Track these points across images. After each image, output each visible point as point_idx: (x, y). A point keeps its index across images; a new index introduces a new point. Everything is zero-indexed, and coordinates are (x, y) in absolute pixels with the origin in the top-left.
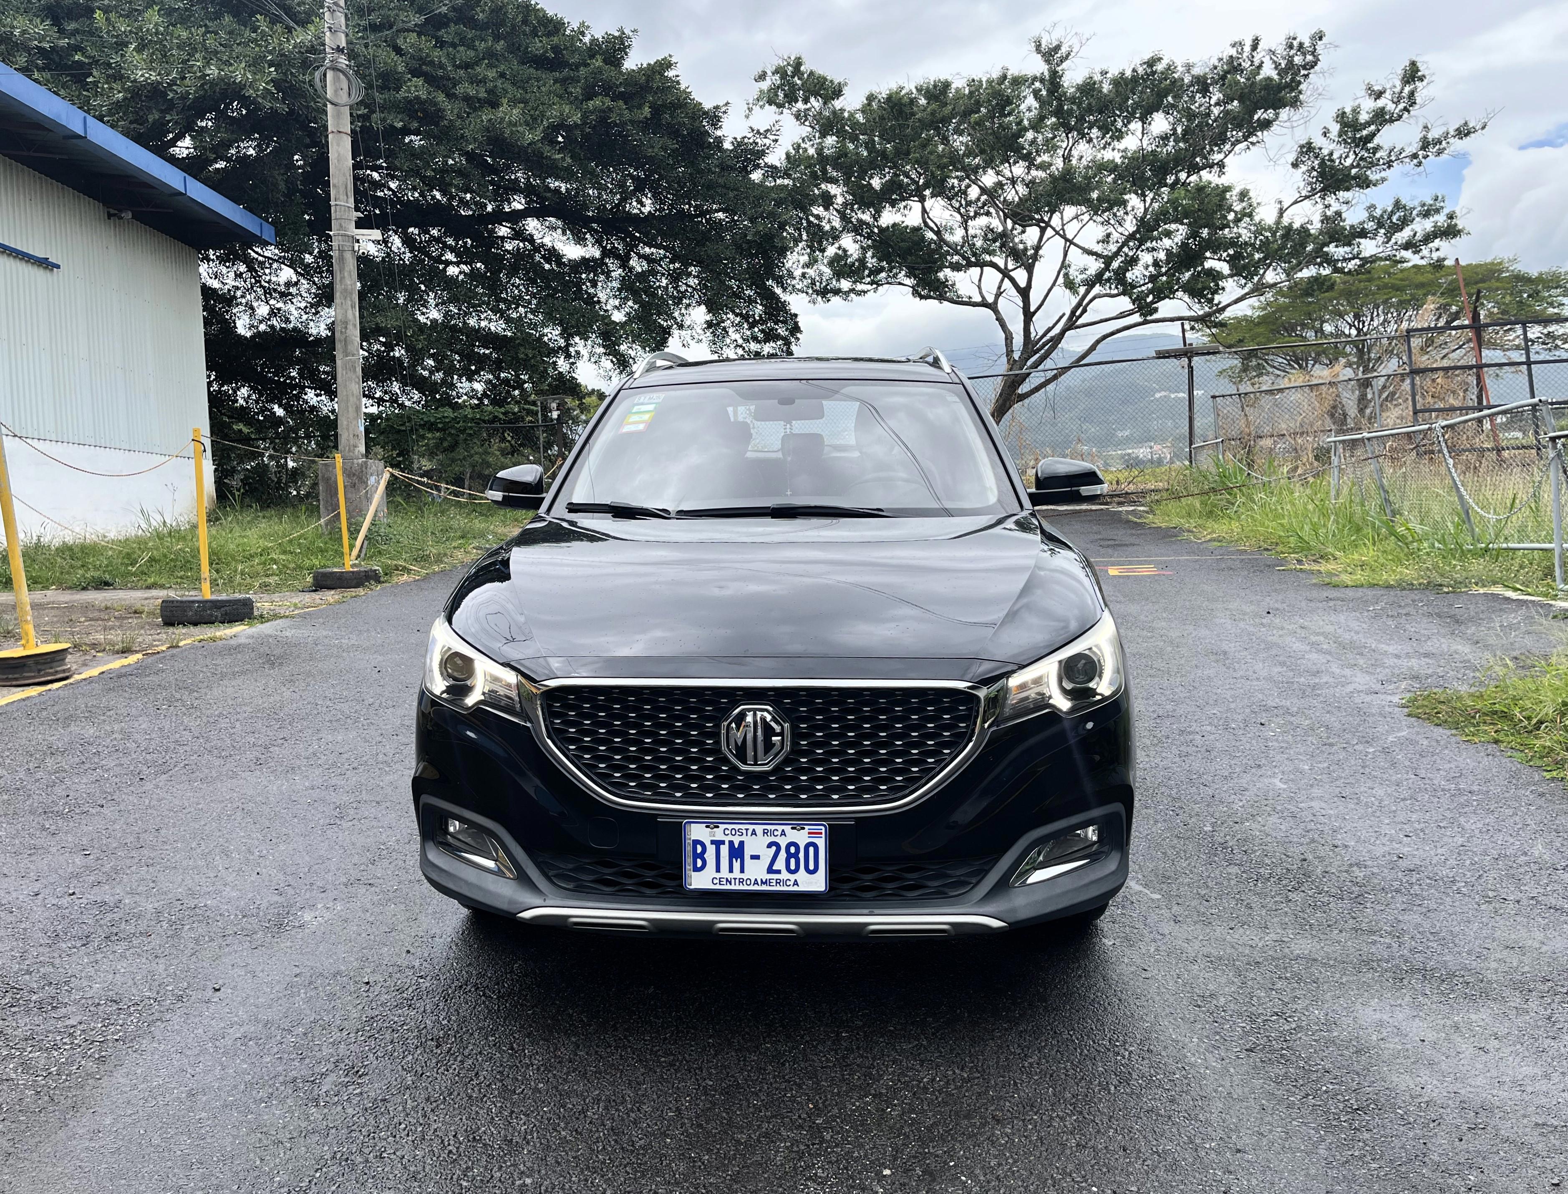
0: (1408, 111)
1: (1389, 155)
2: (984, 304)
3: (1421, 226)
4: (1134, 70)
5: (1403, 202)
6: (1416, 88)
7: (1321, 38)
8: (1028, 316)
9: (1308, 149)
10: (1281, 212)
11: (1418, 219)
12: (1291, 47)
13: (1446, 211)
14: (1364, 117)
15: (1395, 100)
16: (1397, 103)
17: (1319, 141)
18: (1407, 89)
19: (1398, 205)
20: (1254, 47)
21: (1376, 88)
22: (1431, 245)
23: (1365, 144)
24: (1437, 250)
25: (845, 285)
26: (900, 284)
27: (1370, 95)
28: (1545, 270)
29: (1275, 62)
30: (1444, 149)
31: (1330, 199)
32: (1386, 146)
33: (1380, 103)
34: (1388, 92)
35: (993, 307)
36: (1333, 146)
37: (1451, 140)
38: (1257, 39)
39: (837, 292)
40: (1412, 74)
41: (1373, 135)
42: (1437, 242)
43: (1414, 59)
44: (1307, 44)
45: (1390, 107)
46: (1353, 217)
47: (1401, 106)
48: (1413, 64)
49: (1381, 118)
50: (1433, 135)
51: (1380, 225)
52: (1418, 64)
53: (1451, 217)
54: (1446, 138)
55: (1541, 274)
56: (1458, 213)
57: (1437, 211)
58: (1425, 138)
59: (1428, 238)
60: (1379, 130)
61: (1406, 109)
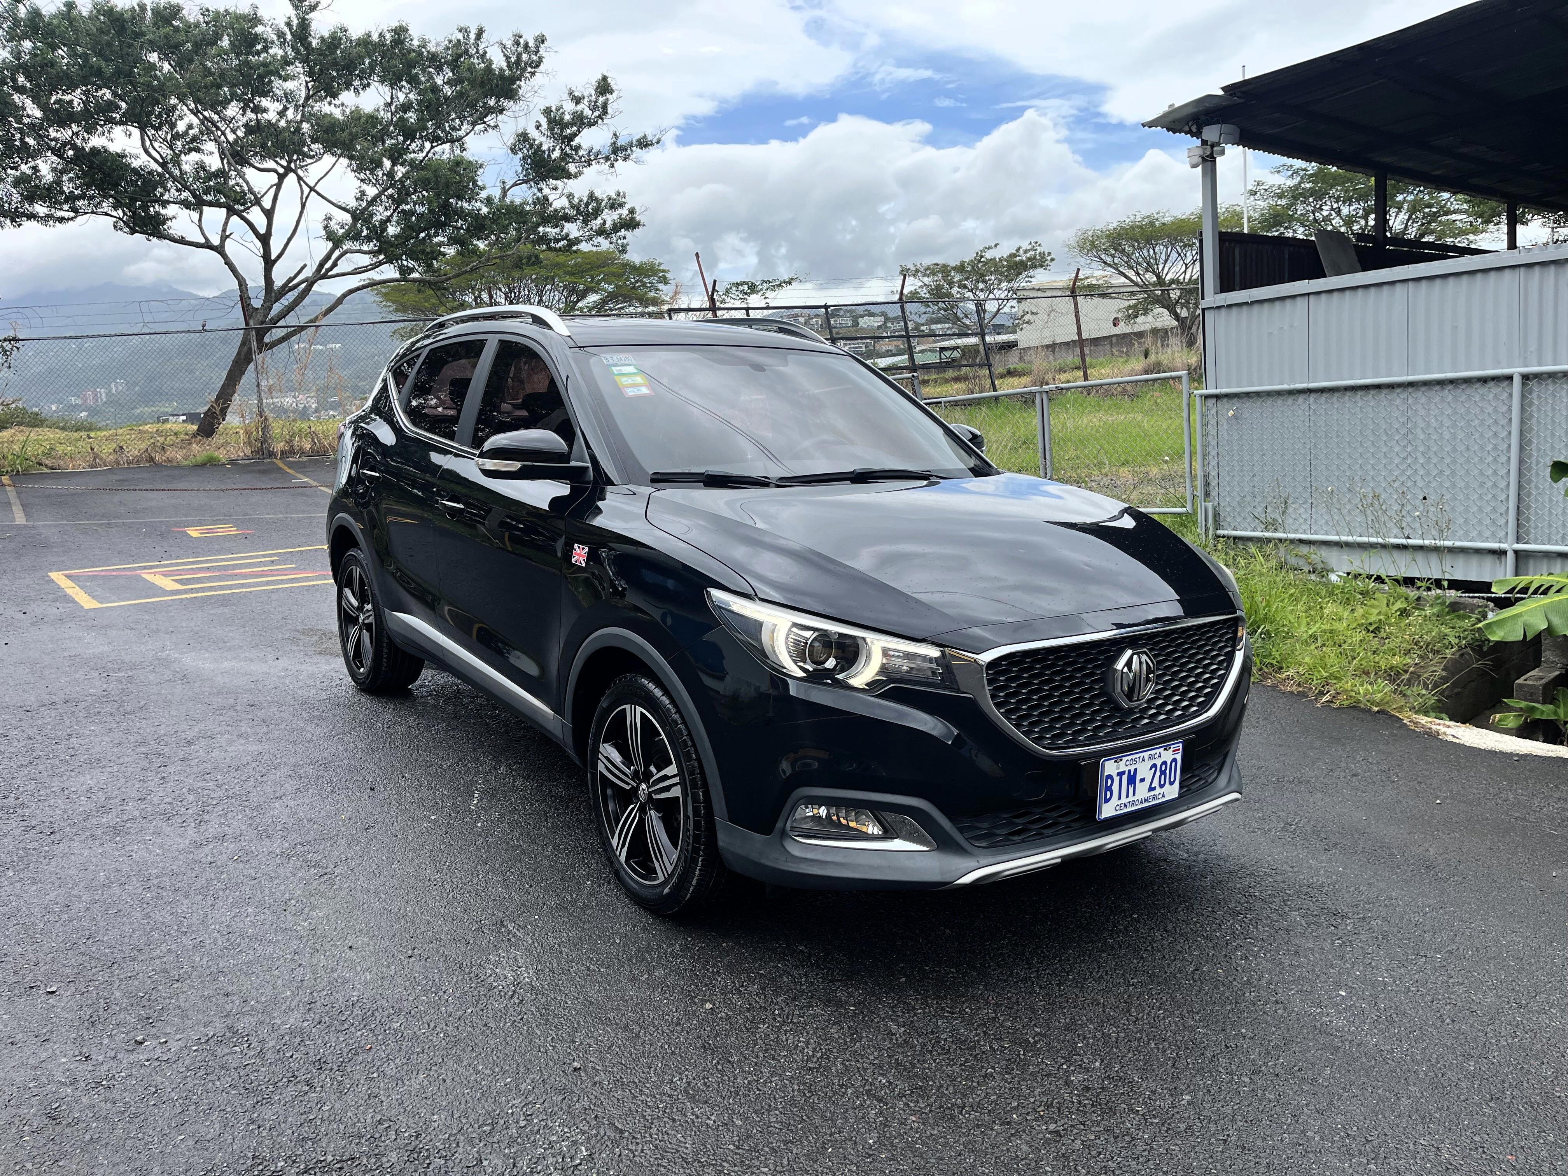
0: (602, 119)
1: (589, 155)
2: (208, 245)
3: (609, 217)
4: (381, 35)
5: (596, 194)
6: (607, 99)
7: (543, 42)
8: (269, 263)
9: (523, 137)
10: (504, 192)
11: (606, 210)
12: (518, 44)
13: (628, 206)
14: (567, 117)
15: (591, 107)
16: (593, 110)
17: (533, 133)
18: (601, 100)
19: (591, 196)
20: (479, 36)
21: (576, 94)
22: (618, 234)
23: (569, 142)
24: (624, 238)
25: (40, 209)
26: (107, 214)
27: (572, 99)
28: (645, 260)
29: (505, 55)
30: (629, 155)
31: (543, 185)
32: (585, 145)
33: (580, 107)
34: (586, 100)
35: (220, 250)
36: (544, 139)
37: (634, 149)
38: (481, 29)
39: (32, 216)
40: (604, 87)
41: (575, 135)
42: (623, 232)
43: (605, 74)
44: (531, 44)
45: (587, 112)
46: (559, 202)
47: (597, 113)
48: (605, 78)
49: (580, 121)
50: (620, 142)
51: (579, 213)
52: (609, 80)
53: (632, 211)
54: (631, 146)
55: (642, 263)
56: (637, 209)
57: (621, 205)
58: (614, 143)
59: (616, 228)
60: (580, 132)
61: (600, 117)
